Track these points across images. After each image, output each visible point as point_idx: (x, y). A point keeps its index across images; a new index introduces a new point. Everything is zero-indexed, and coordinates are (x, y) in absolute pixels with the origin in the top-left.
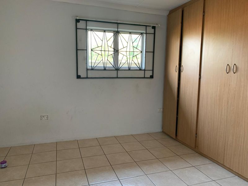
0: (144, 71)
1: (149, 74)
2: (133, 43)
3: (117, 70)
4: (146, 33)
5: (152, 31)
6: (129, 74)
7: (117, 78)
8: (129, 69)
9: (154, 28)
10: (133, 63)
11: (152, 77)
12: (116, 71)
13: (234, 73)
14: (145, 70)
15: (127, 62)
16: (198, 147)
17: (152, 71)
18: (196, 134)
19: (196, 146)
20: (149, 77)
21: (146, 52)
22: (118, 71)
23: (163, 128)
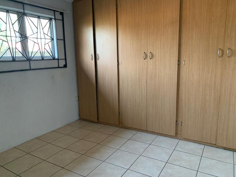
0: (57, 61)
1: (62, 63)
2: (43, 29)
3: (29, 60)
4: (55, 19)
5: (60, 17)
6: (43, 65)
7: (30, 69)
8: (43, 59)
9: (62, 14)
10: (46, 52)
11: (65, 66)
12: (28, 62)
13: (150, 59)
14: (58, 59)
15: (39, 51)
16: (122, 123)
17: (64, 60)
18: (119, 112)
19: (119, 123)
20: (63, 66)
21: (57, 39)
22: (31, 62)
23: (79, 115)
